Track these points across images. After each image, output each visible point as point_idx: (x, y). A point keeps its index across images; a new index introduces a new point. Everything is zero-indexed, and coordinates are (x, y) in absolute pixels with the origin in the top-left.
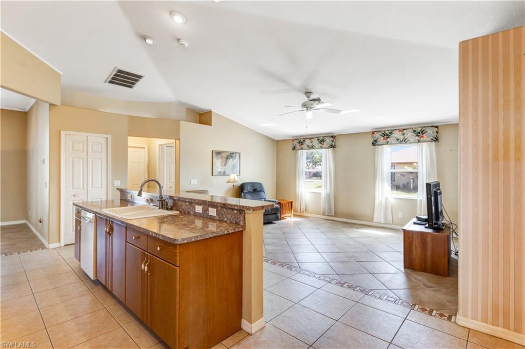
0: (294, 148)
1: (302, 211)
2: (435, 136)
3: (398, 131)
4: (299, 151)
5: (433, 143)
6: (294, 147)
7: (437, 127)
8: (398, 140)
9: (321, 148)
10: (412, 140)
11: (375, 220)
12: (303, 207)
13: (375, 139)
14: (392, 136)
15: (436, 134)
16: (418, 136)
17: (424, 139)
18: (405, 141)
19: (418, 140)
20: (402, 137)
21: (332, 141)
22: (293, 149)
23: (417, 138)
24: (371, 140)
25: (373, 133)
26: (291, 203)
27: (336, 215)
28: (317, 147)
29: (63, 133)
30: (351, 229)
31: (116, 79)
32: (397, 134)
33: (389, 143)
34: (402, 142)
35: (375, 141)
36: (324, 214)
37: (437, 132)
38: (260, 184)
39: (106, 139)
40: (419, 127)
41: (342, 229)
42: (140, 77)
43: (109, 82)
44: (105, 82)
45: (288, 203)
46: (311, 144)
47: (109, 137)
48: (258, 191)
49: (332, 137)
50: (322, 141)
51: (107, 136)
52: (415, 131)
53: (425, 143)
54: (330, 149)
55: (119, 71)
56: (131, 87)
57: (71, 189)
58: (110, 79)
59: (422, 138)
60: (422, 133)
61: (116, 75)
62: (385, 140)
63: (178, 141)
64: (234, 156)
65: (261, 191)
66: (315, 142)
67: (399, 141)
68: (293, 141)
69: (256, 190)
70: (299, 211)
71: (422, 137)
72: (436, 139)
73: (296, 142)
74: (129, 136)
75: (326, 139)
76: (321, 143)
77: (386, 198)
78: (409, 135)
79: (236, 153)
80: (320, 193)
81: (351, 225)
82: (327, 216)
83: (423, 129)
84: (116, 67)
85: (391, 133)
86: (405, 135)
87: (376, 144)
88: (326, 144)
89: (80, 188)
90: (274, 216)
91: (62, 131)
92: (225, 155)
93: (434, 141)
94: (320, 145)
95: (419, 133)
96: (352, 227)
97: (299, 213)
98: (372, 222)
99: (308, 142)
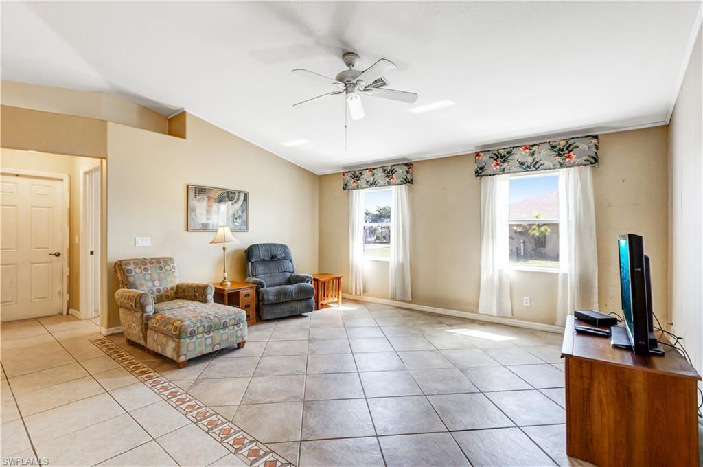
0: (345, 187)
1: (358, 293)
2: (594, 155)
3: (521, 149)
4: (354, 191)
5: (589, 167)
6: (346, 185)
7: (596, 137)
8: (522, 164)
9: (389, 184)
10: (549, 164)
11: (481, 310)
12: (360, 286)
13: (482, 166)
14: (511, 157)
15: (594, 150)
16: (560, 155)
17: (572, 161)
18: (535, 166)
19: (561, 164)
20: (530, 159)
21: (408, 172)
22: (344, 189)
23: (559, 159)
24: (475, 167)
25: (477, 154)
26: (339, 279)
27: (413, 301)
28: (382, 183)
30: (439, 328)
32: (521, 155)
33: (506, 171)
34: (530, 168)
35: (482, 168)
36: (394, 299)
37: (597, 147)
38: (284, 247)
40: (563, 140)
41: (424, 328)
45: (333, 279)
46: (372, 179)
48: (279, 259)
49: (406, 165)
50: (389, 173)
52: (554, 147)
53: (573, 168)
54: (403, 186)
59: (567, 160)
60: (567, 149)
62: (498, 167)
63: (104, 161)
64: (236, 197)
65: (284, 258)
66: (379, 175)
67: (524, 166)
68: (344, 175)
69: (276, 257)
70: (354, 293)
71: (568, 157)
72: (594, 161)
73: (348, 177)
75: (397, 168)
76: (387, 176)
77: (500, 271)
78: (543, 154)
79: (239, 192)
80: (388, 262)
81: (441, 319)
82: (398, 301)
83: (570, 142)
85: (509, 153)
86: (535, 156)
87: (483, 173)
88: (396, 179)
90: (303, 304)
92: (215, 195)
93: (592, 163)
94: (387, 179)
95: (562, 150)
96: (440, 323)
97: (353, 297)
98: (477, 313)
99: (367, 176)
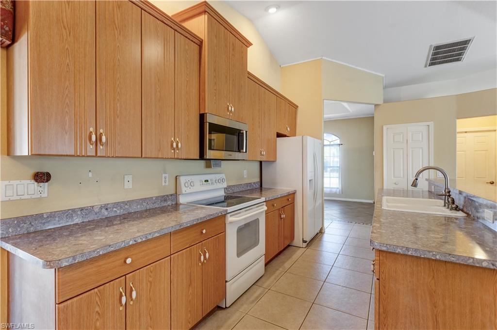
29: (385, 128)
31: (436, 59)
39: (427, 127)
42: (466, 42)
43: (429, 66)
44: (426, 66)
47: (431, 124)
51: (428, 123)
55: (437, 48)
56: (458, 60)
57: (393, 178)
58: (429, 62)
61: (435, 54)
74: (458, 118)
84: (431, 46)
89: (400, 177)
91: (384, 126)
